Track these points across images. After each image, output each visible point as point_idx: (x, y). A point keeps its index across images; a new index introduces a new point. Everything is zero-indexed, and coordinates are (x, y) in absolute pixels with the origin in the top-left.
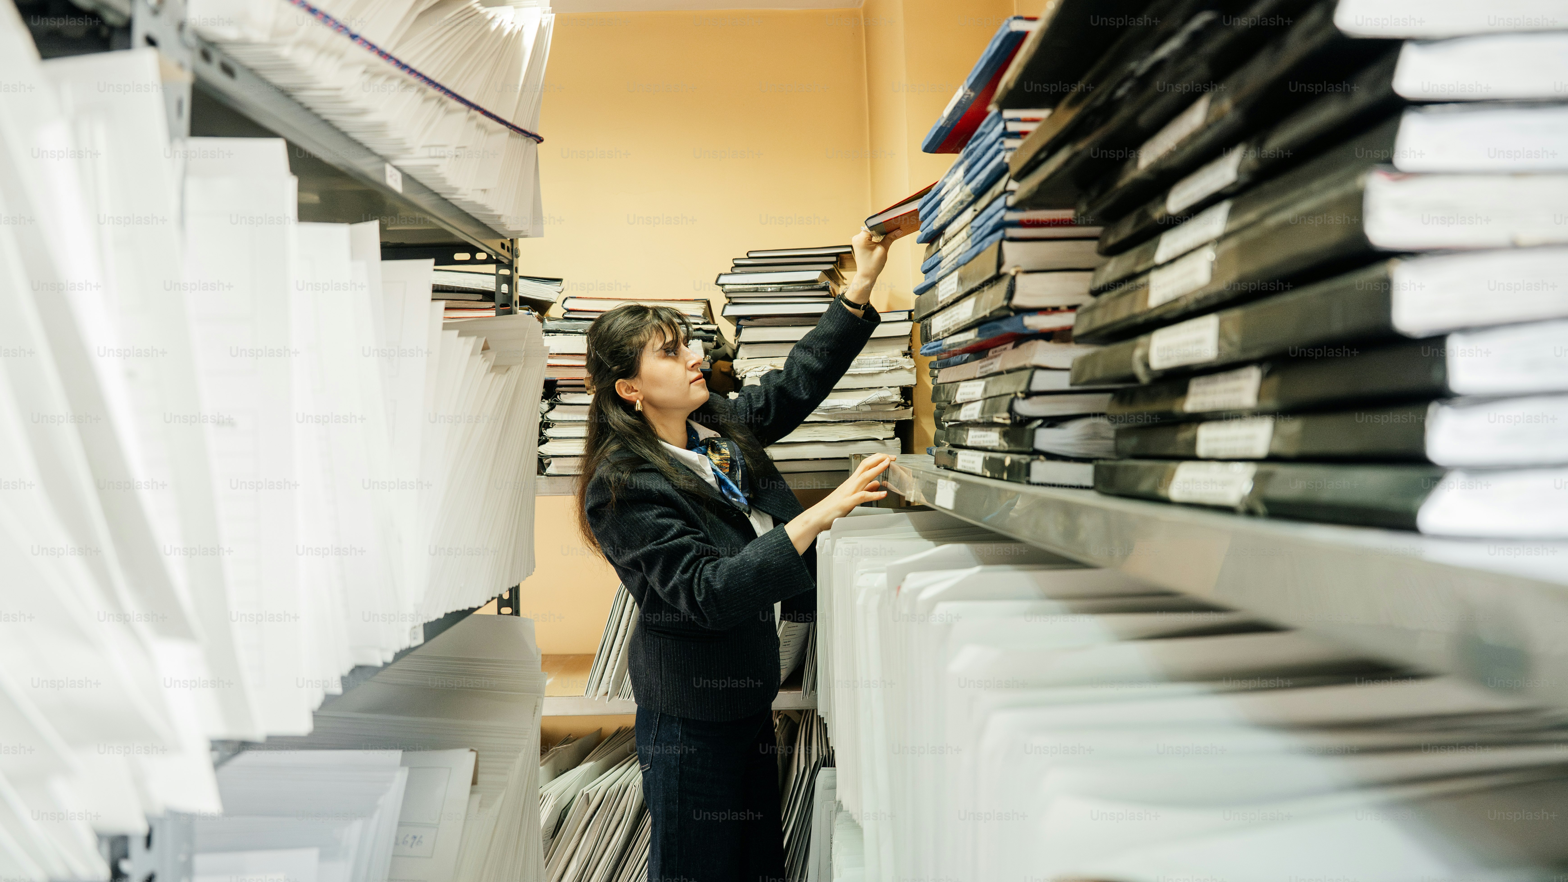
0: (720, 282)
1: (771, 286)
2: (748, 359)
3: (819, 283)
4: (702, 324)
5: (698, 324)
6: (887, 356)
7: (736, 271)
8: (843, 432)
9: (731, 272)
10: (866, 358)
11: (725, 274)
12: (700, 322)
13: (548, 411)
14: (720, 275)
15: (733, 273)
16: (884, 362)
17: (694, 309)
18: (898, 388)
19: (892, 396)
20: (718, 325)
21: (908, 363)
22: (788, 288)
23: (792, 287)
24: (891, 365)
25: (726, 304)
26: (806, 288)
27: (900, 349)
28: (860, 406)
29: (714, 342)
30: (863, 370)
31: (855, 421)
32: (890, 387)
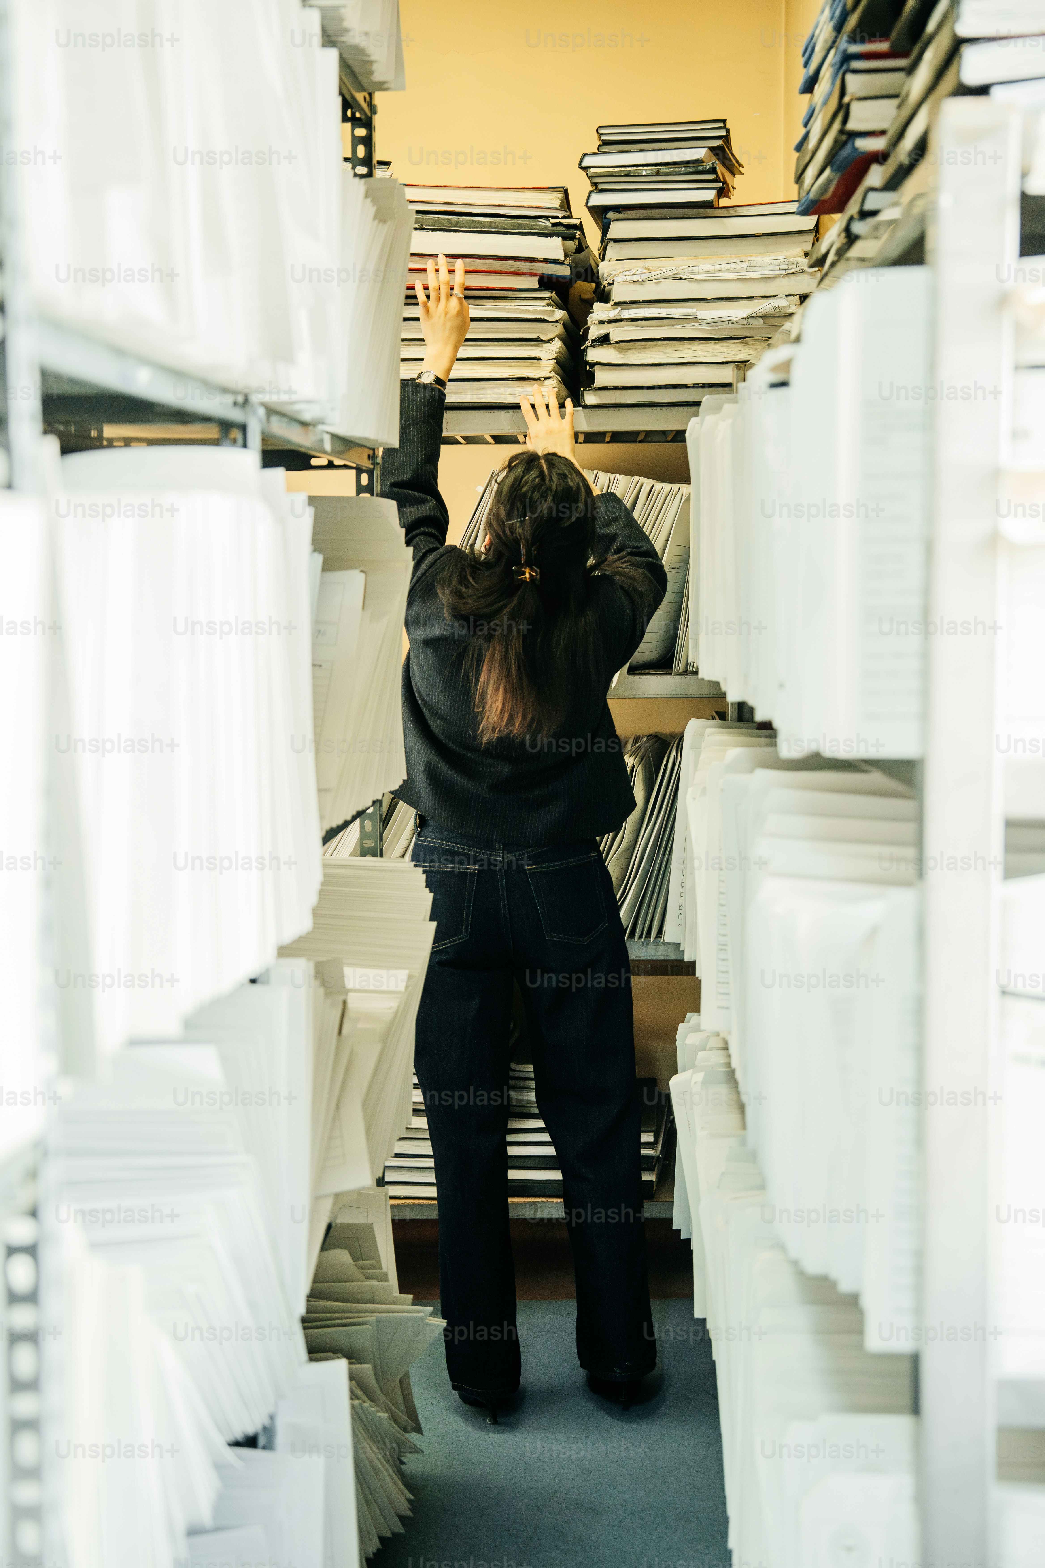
0: (584, 164)
1: (646, 168)
2: (617, 260)
3: (705, 164)
4: (561, 218)
5: (557, 217)
6: (785, 256)
7: (604, 150)
8: (728, 352)
9: (596, 151)
10: (760, 259)
11: (591, 154)
12: (560, 216)
14: (585, 155)
15: (600, 153)
16: (781, 264)
17: (549, 199)
18: (798, 296)
19: (788, 305)
20: (582, 220)
22: (667, 170)
23: (672, 170)
24: (790, 267)
25: (591, 191)
26: (688, 170)
27: (800, 249)
28: (750, 319)
29: (577, 241)
30: (755, 273)
31: (743, 338)
32: (787, 296)
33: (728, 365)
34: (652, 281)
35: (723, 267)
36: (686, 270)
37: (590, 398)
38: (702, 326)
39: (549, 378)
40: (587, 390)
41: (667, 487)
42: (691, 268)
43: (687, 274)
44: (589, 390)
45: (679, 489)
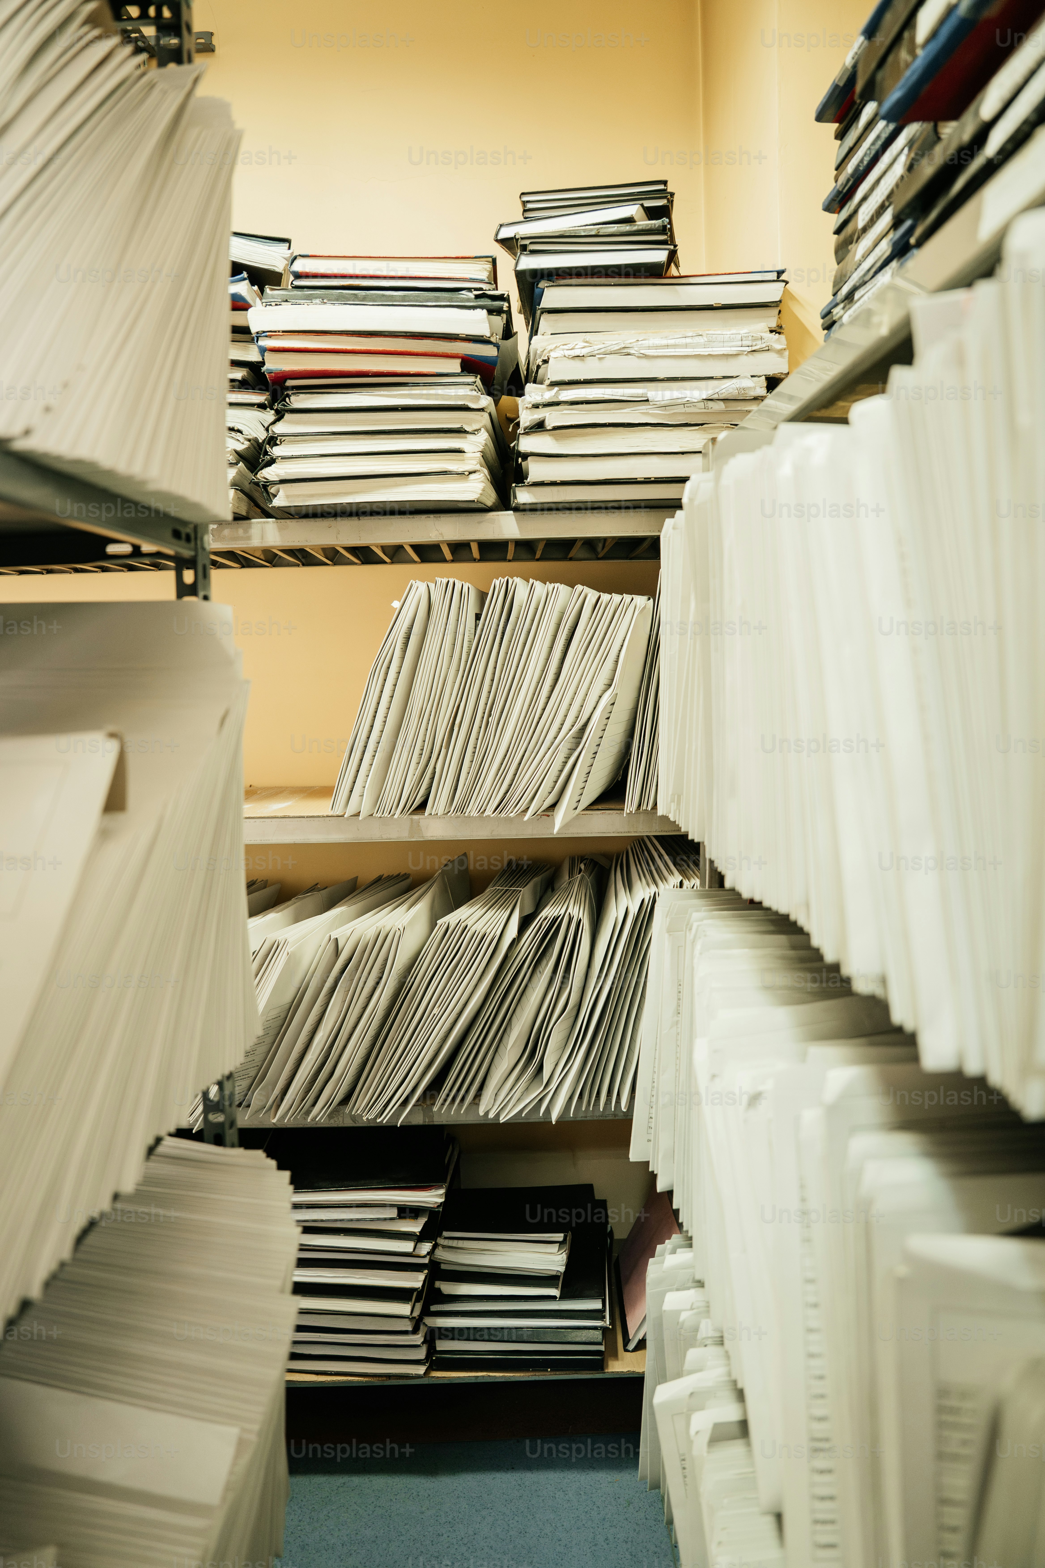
0: (501, 235)
2: (552, 334)
4: (486, 290)
5: (480, 289)
6: (748, 331)
7: (528, 218)
8: (684, 440)
9: (517, 220)
10: (720, 333)
11: (509, 224)
12: (484, 287)
13: (274, 423)
14: (501, 226)
16: (744, 339)
17: (475, 270)
18: (764, 378)
19: (755, 388)
20: (508, 289)
21: (778, 342)
24: (754, 344)
27: (765, 324)
28: (709, 402)
29: (504, 316)
30: (714, 349)
31: (702, 424)
32: (752, 376)
33: (685, 455)
34: (595, 356)
35: (678, 341)
36: (635, 344)
37: (523, 496)
38: (654, 410)
39: (474, 472)
40: (519, 486)
41: (617, 598)
42: (640, 343)
43: (636, 349)
44: (522, 486)
45: (632, 599)
